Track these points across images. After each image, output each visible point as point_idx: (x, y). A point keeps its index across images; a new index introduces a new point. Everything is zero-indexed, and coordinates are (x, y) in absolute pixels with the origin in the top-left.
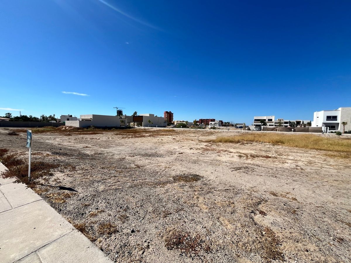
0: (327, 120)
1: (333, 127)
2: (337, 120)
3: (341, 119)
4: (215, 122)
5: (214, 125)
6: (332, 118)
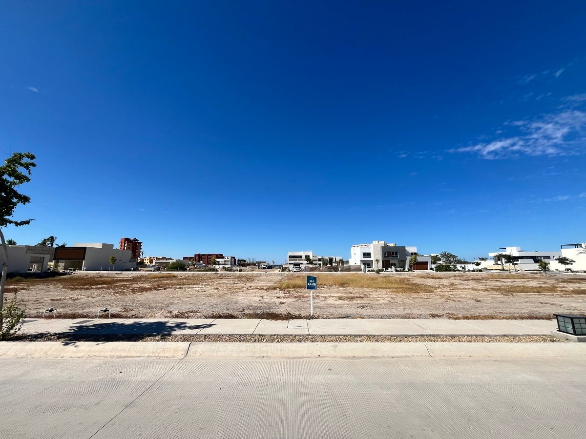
0: (364, 257)
1: (368, 264)
2: (371, 257)
3: (374, 257)
4: (224, 259)
5: (223, 264)
6: (367, 255)
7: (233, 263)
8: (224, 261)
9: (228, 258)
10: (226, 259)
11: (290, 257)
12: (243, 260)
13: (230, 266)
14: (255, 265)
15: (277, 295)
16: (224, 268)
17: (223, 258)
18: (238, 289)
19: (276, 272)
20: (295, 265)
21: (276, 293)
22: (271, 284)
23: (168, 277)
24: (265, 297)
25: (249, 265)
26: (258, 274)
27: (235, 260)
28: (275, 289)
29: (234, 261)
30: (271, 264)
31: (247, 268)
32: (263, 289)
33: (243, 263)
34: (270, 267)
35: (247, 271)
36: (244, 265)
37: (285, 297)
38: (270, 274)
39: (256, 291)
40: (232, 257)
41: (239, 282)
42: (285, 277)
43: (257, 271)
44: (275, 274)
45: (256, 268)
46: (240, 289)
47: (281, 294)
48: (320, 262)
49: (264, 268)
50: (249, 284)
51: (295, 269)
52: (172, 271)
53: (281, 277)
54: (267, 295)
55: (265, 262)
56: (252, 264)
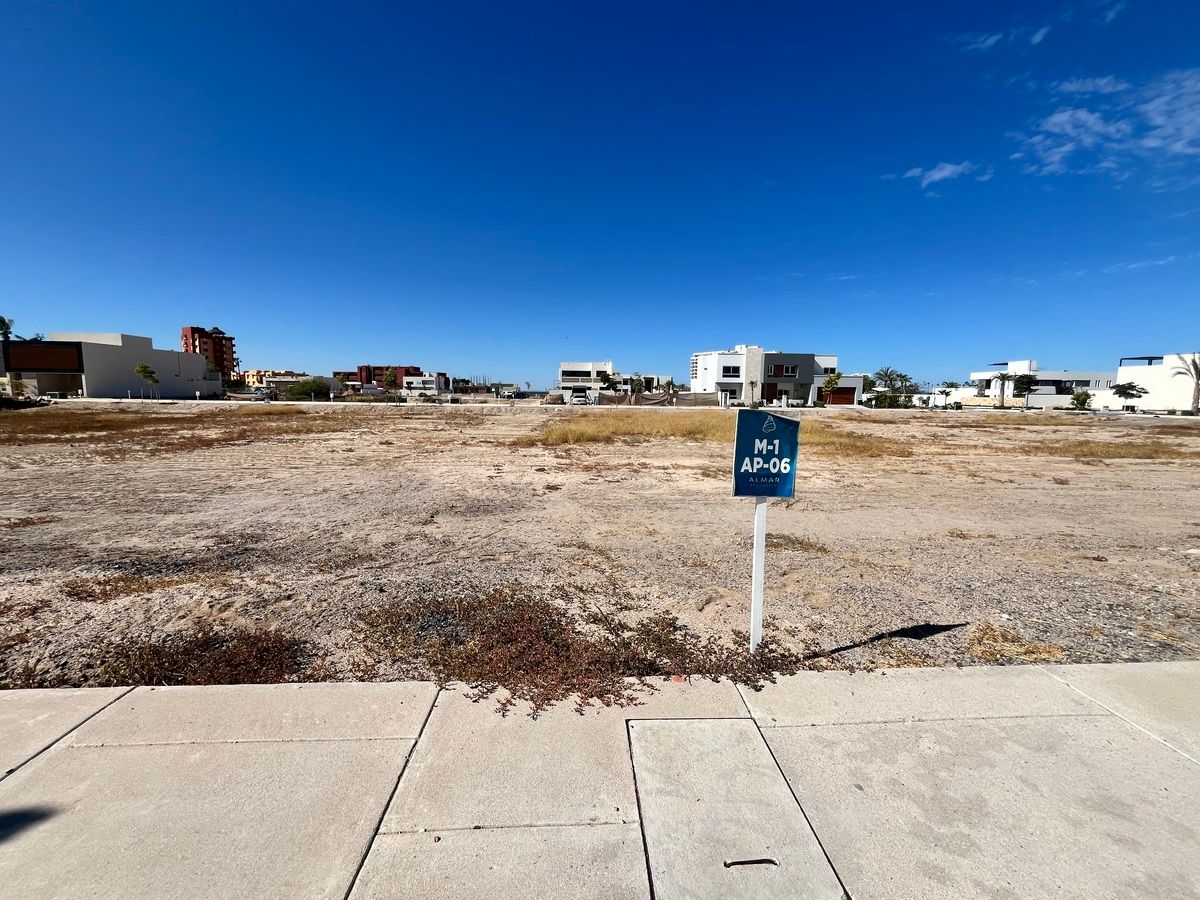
0: (724, 376)
1: (733, 391)
2: (738, 376)
3: (747, 375)
4: (423, 378)
5: (420, 388)
6: (731, 371)
7: (443, 386)
8: (424, 382)
9: (430, 376)
10: (427, 378)
11: (565, 373)
12: (463, 381)
13: (436, 392)
14: (489, 390)
15: (539, 462)
16: (421, 395)
17: (421, 374)
18: (441, 443)
19: (533, 405)
20: (576, 390)
21: (536, 456)
22: (523, 432)
23: (282, 414)
24: (505, 468)
25: (476, 390)
26: (493, 408)
27: (447, 380)
28: (532, 443)
29: (444, 382)
30: (524, 389)
31: (471, 397)
32: (503, 444)
33: (463, 387)
34: (521, 395)
35: (471, 403)
36: (465, 391)
37: (559, 469)
38: (521, 409)
39: (484, 448)
40: (440, 374)
41: (447, 427)
42: (554, 416)
43: (493, 403)
44: (531, 410)
45: (491, 398)
46: (445, 443)
47: (548, 458)
48: (625, 387)
49: (509, 397)
50: (470, 432)
51: (575, 400)
52: (298, 400)
53: (545, 417)
54: (512, 462)
55: (512, 385)
56: (482, 388)
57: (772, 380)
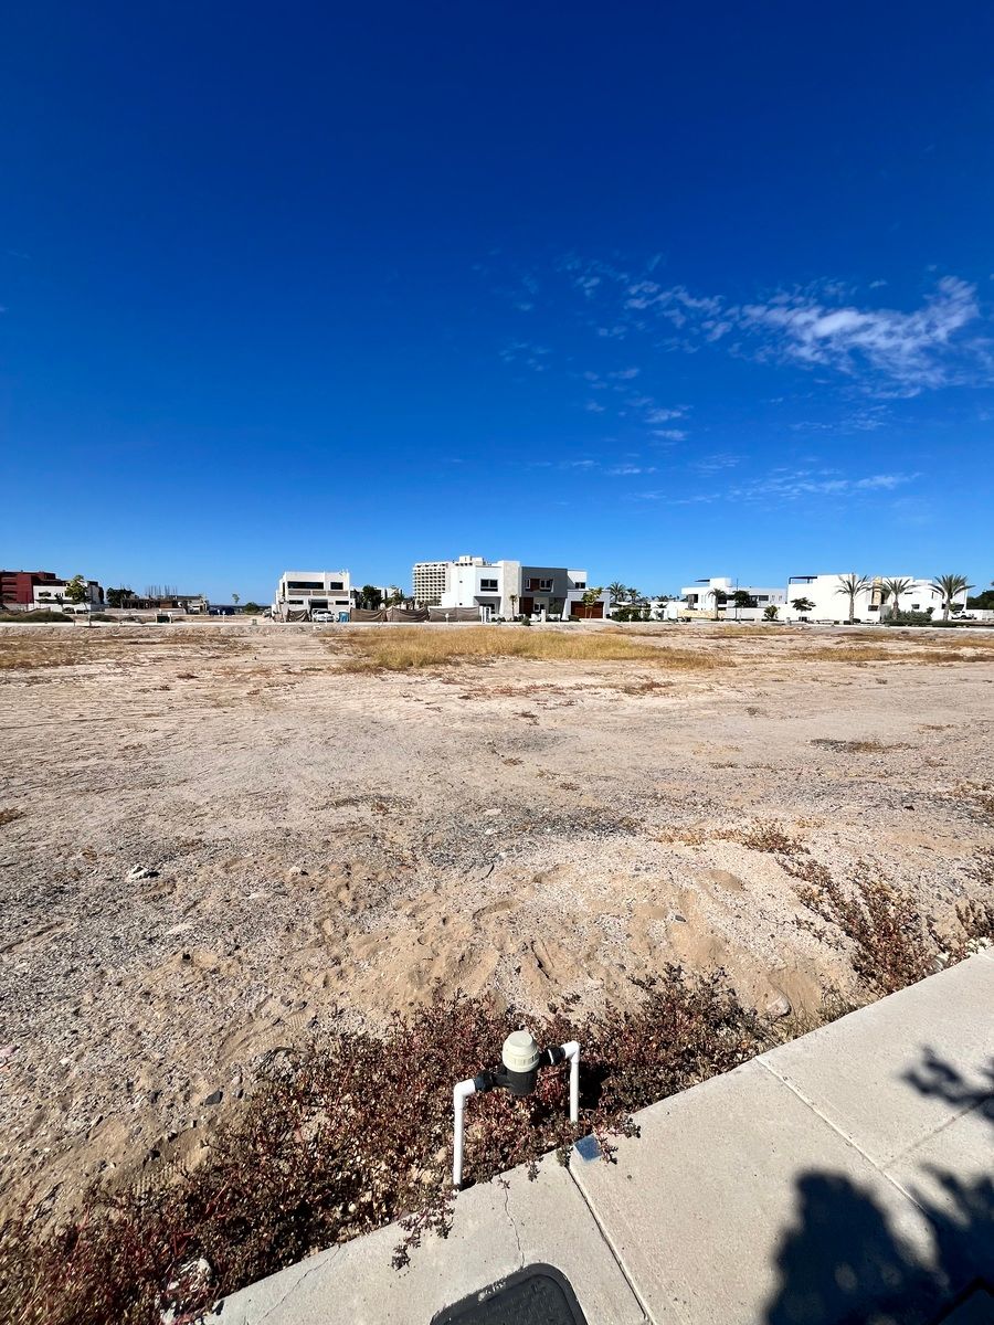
0: (482, 590)
1: (492, 604)
2: (496, 590)
3: (505, 589)
6: (489, 584)
11: (291, 584)
14: (175, 604)
17: (59, 583)
27: (100, 590)
36: (140, 605)
57: (530, 594)
